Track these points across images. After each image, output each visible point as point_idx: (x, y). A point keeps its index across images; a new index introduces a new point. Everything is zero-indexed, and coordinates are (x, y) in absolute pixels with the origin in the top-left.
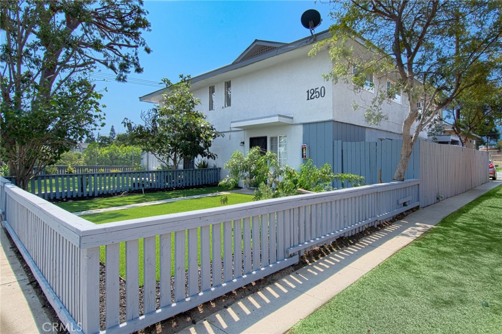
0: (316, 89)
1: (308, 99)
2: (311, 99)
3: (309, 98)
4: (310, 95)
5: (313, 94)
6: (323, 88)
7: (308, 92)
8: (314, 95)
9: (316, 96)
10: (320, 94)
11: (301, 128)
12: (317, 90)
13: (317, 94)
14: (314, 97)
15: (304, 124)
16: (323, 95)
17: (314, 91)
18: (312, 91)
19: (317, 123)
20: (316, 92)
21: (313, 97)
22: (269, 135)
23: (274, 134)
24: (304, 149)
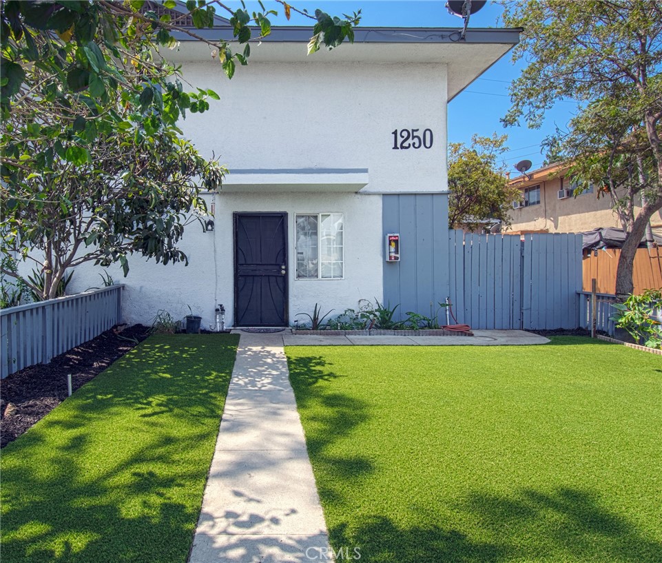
0: (413, 131)
1: (396, 147)
2: (402, 147)
3: (399, 146)
4: (400, 140)
5: (405, 139)
6: (428, 133)
7: (395, 133)
8: (410, 141)
9: (414, 144)
10: (422, 142)
11: (378, 202)
12: (415, 134)
13: (416, 140)
14: (409, 144)
15: (383, 195)
16: (428, 145)
17: (410, 134)
18: (405, 134)
19: (416, 195)
20: (413, 137)
21: (406, 144)
22: (293, 210)
23: (307, 209)
24: (393, 244)
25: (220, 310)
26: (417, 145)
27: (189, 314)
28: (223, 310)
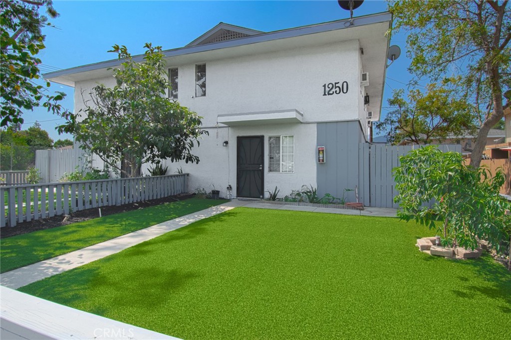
0: (336, 83)
1: (325, 95)
2: (329, 94)
3: (327, 93)
4: (327, 89)
5: (331, 89)
6: (345, 84)
7: (325, 86)
8: (334, 90)
9: (336, 91)
10: (341, 90)
11: (315, 127)
12: (337, 85)
13: (337, 89)
14: (333, 92)
15: (318, 123)
16: (345, 91)
17: (334, 85)
18: (331, 86)
19: (337, 122)
20: (336, 87)
21: (331, 92)
22: (267, 134)
23: (274, 134)
24: (321, 152)
25: (230, 188)
26: (338, 92)
27: (213, 189)
28: (231, 187)
